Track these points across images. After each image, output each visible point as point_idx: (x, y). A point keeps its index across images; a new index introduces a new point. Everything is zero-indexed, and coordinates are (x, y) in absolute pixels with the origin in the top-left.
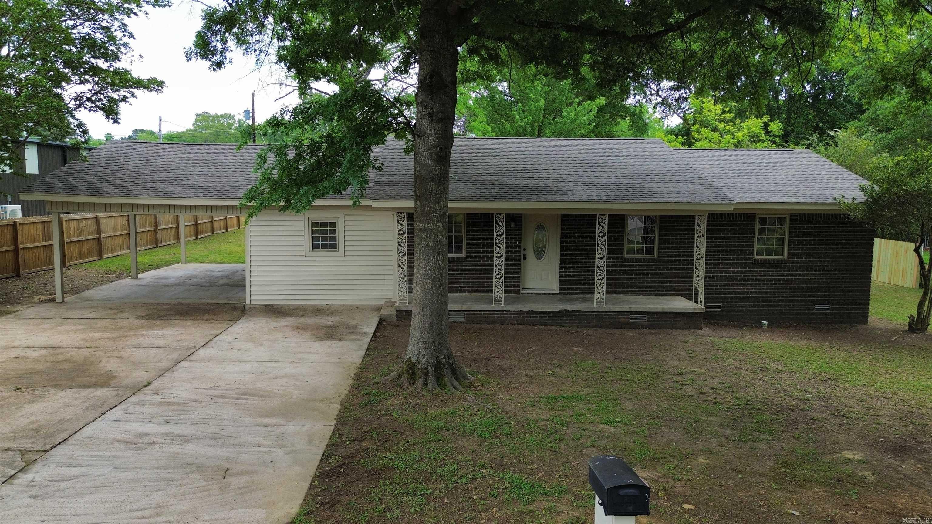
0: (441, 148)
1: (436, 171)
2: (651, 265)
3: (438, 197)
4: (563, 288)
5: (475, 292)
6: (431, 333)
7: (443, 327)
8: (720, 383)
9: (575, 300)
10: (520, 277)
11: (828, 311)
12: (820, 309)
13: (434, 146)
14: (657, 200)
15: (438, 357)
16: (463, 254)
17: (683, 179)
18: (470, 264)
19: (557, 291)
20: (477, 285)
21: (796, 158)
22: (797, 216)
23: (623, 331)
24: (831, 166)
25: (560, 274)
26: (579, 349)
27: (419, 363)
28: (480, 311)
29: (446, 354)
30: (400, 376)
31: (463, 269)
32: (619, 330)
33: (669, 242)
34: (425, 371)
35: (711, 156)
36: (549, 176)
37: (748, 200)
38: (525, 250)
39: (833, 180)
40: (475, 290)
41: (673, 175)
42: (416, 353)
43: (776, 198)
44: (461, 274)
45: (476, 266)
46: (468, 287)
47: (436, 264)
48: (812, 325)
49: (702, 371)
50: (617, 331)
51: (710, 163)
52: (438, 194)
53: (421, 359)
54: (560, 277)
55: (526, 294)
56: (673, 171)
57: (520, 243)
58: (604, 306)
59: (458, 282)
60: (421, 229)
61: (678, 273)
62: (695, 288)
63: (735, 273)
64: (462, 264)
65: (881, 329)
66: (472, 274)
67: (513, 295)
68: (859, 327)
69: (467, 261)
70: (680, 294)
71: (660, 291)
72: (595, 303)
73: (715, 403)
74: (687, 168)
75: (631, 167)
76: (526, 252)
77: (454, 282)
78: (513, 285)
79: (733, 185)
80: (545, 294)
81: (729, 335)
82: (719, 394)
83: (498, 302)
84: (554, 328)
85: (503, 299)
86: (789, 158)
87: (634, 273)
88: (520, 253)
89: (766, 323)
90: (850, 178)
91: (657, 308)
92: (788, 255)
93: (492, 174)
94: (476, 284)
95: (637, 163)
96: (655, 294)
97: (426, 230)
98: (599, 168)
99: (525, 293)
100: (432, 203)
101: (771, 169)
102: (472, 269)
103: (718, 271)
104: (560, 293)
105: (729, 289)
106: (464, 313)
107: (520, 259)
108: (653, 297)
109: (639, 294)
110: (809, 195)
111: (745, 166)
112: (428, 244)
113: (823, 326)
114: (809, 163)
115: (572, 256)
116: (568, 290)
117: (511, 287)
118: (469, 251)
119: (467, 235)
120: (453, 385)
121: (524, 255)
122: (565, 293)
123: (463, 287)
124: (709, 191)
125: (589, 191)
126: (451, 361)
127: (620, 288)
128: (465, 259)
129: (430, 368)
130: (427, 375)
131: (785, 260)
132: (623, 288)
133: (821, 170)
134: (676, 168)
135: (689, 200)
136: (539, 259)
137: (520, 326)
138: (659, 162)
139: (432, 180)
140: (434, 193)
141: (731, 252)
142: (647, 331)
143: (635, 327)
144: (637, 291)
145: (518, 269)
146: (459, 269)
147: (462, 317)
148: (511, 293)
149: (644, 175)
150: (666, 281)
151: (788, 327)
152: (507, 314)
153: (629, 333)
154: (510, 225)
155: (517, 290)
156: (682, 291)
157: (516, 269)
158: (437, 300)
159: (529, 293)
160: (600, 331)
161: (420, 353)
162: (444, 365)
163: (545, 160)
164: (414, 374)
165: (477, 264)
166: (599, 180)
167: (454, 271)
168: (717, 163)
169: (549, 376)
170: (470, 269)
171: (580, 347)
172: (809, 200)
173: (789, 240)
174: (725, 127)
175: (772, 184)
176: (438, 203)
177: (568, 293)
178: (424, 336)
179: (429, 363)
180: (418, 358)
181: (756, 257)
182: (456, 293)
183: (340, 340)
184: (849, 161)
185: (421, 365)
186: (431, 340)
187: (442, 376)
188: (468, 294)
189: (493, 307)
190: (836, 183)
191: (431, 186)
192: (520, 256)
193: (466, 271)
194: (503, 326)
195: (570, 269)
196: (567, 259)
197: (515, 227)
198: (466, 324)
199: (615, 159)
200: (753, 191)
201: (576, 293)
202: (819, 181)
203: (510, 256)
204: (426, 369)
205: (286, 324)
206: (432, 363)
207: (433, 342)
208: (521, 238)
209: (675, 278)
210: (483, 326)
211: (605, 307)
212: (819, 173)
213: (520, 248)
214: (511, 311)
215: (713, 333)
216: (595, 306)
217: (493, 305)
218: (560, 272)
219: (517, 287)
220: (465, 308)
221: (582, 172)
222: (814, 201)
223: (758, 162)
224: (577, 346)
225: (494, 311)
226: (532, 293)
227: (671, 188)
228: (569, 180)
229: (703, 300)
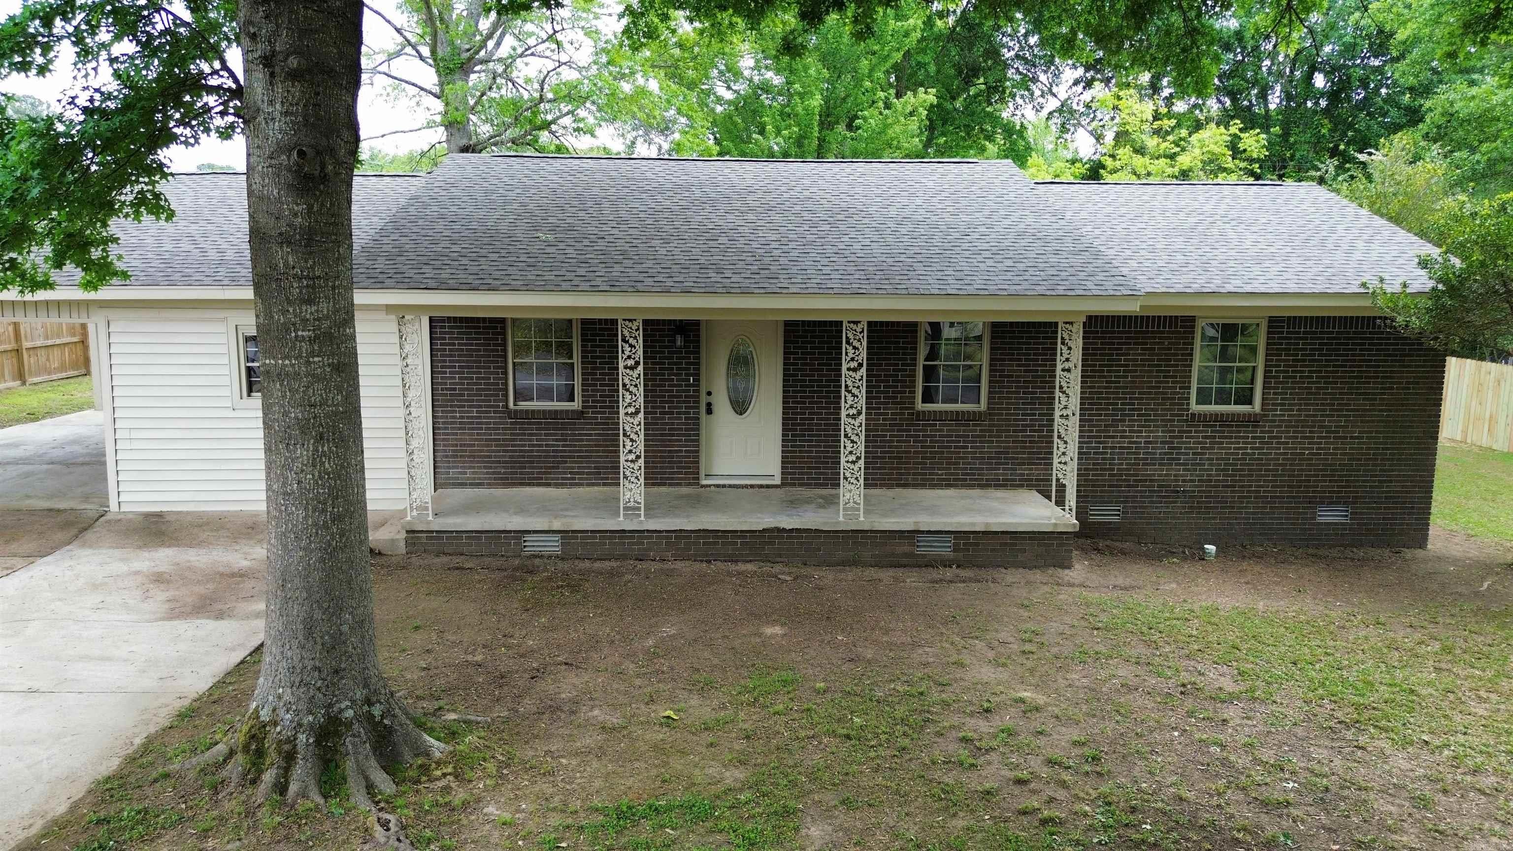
0: (301, 154)
1: (296, 215)
2: (974, 425)
3: (307, 286)
4: (790, 473)
5: (604, 484)
6: (309, 645)
7: (345, 628)
8: (1076, 744)
9: (808, 501)
10: (698, 452)
11: (1342, 520)
12: (1328, 516)
13: (282, 149)
14: (971, 290)
15: (330, 705)
16: (576, 405)
17: (1039, 243)
18: (591, 424)
19: (777, 481)
20: (607, 468)
21: (1288, 200)
22: (1283, 321)
23: (899, 572)
24: (1357, 217)
25: (783, 446)
26: (778, 630)
27: (276, 724)
28: (592, 531)
29: (359, 694)
30: (232, 753)
31: (575, 435)
32: (891, 572)
33: (1012, 376)
34: (286, 747)
35: (1112, 197)
36: (752, 237)
37: (1179, 288)
38: (709, 393)
39: (1360, 245)
40: (602, 479)
41: (1020, 235)
42: (271, 698)
43: (1238, 283)
44: (571, 446)
45: (603, 429)
46: (587, 474)
47: (314, 466)
48: (1310, 551)
49: (1041, 699)
50: (886, 575)
51: (1109, 209)
52: (308, 277)
53: (281, 712)
54: (783, 452)
55: (713, 488)
56: (1022, 226)
57: (698, 380)
58: (862, 519)
59: (566, 462)
60: (268, 372)
61: (1030, 442)
62: (1058, 480)
63: (1150, 443)
64: (575, 424)
65: (1455, 561)
66: (596, 446)
67: (685, 490)
68: (1408, 553)
69: (584, 418)
70: (1035, 486)
71: (993, 480)
72: (841, 512)
73: (1044, 822)
74: (1053, 219)
75: (934, 218)
76: (713, 399)
77: (558, 462)
78: (685, 468)
79: (1150, 256)
80: (752, 486)
81: (1128, 582)
82: (1063, 784)
83: (632, 510)
84: (750, 567)
85: (642, 506)
86: (1274, 200)
87: (937, 442)
88: (698, 402)
89: (1211, 548)
90: (1399, 239)
91: (973, 524)
92: (1263, 405)
93: (631, 231)
94: (604, 468)
95: (950, 209)
96: (982, 486)
97: (279, 375)
98: (866, 221)
99: (710, 486)
100: (289, 302)
101: (1234, 223)
102: (596, 435)
103: (1113, 437)
104: (783, 484)
105: (1137, 475)
106: (557, 537)
107: (698, 413)
108: (976, 492)
109: (949, 486)
110: (1309, 275)
111: (1182, 215)
112: (286, 414)
113: (1335, 552)
114: (1313, 210)
115: (807, 408)
116: (799, 479)
117: (681, 473)
118: (589, 396)
119: (583, 363)
120: (367, 778)
121: (709, 405)
122: (794, 485)
123: (578, 473)
124: (1090, 269)
125: (826, 270)
126: (377, 711)
127: (909, 474)
128: (580, 414)
129: (302, 737)
130: (290, 758)
131: (1256, 415)
132: (914, 474)
133: (1338, 223)
134: (1030, 220)
135: (1040, 289)
136: (741, 414)
137: (679, 565)
138: (996, 206)
139: (285, 240)
140: (295, 276)
141: (1142, 399)
142: (949, 573)
143: (930, 563)
144: (944, 480)
145: (694, 435)
146: (567, 435)
147: (553, 546)
148: (679, 484)
149: (957, 235)
150: (1005, 458)
151: (1260, 557)
152: (652, 537)
153: (912, 579)
154: (674, 341)
155: (694, 479)
156: (1037, 480)
157: (690, 435)
158: (322, 560)
159: (718, 486)
160: (850, 575)
161: (280, 697)
162: (349, 724)
163: (757, 204)
164: (260, 753)
165: (607, 424)
166: (857, 246)
167: (557, 440)
168: (1123, 210)
169: (661, 725)
170: (591, 435)
171: (783, 625)
172: (1308, 288)
173: (1266, 372)
174: (1158, 145)
175: (1233, 253)
176: (310, 302)
177: (801, 485)
178: (289, 654)
179: (300, 725)
180: (274, 710)
181: (1195, 407)
182: (563, 485)
184: (1395, 206)
185: (278, 729)
186: (310, 664)
187: (338, 757)
188: (588, 489)
189: (621, 523)
190: (1368, 251)
191: (284, 257)
192: (698, 408)
193: (582, 440)
194: (640, 566)
195: (804, 435)
196: (797, 414)
197: (685, 347)
198: (563, 559)
199: (905, 201)
200: (1191, 267)
201: (816, 484)
202: (1331, 246)
203: (676, 408)
204: (292, 740)
206: (311, 726)
207: (315, 668)
208: (698, 369)
209: (1024, 453)
210: (597, 565)
211: (863, 521)
212: (1333, 230)
213: (698, 391)
214: (660, 532)
215: (1095, 578)
216: (841, 519)
217: (621, 519)
218: (783, 441)
219: (693, 473)
220: (557, 525)
221: (827, 227)
222: (1318, 289)
223: (1208, 207)
224: (774, 623)
225: (624, 531)
226: (724, 486)
227: (1009, 263)
228: (792, 245)
229: (1073, 504)
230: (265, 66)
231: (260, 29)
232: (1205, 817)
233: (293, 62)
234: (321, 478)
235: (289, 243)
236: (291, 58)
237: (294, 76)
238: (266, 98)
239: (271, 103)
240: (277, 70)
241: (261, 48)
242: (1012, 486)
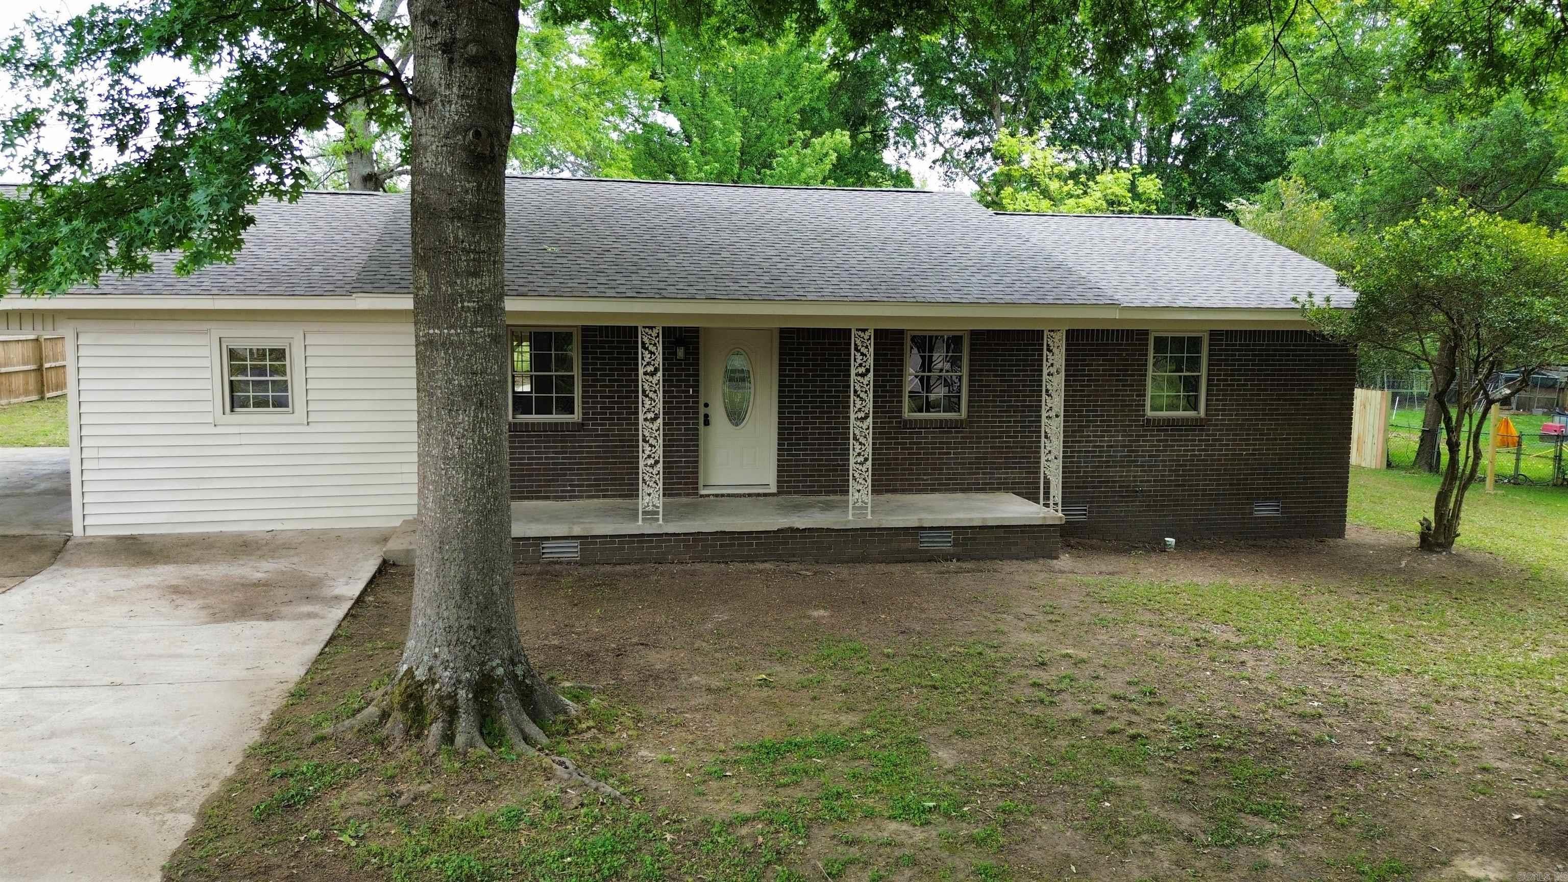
0: (477, 134)
1: (467, 192)
2: (956, 432)
3: (474, 260)
4: (786, 482)
5: (604, 496)
6: (465, 605)
7: (496, 589)
8: (1129, 683)
9: (810, 506)
10: (697, 462)
11: (1274, 514)
12: (1264, 511)
13: (457, 129)
14: (971, 299)
15: (483, 664)
16: (576, 417)
17: (1015, 261)
18: (591, 436)
19: (773, 489)
20: (607, 479)
21: (1203, 232)
22: (1222, 335)
23: (907, 566)
24: (1266, 248)
25: (779, 455)
26: (822, 612)
27: (434, 682)
28: (611, 536)
29: (506, 653)
30: (385, 715)
31: (574, 447)
32: (899, 567)
33: (989, 386)
34: (448, 702)
35: (1054, 226)
36: (752, 252)
37: (1137, 303)
38: (706, 405)
39: (1276, 269)
40: (602, 491)
41: (996, 254)
42: (426, 658)
43: (1186, 299)
44: (570, 458)
45: (603, 441)
46: (588, 486)
48: (1250, 542)
49: (1084, 655)
50: (897, 569)
51: (1056, 237)
52: (474, 251)
53: (439, 670)
54: (779, 460)
55: (712, 498)
56: (994, 246)
57: (697, 392)
58: (869, 517)
59: (565, 475)
60: (431, 342)
61: (1007, 447)
62: (1045, 477)
63: (1111, 446)
64: (574, 436)
65: (1372, 547)
66: (596, 458)
67: (684, 500)
68: (1331, 542)
69: (584, 430)
70: (1012, 489)
71: (974, 484)
72: (850, 512)
73: (1134, 737)
74: (1019, 241)
75: (914, 239)
76: (711, 411)
77: (558, 475)
78: (683, 478)
79: (1103, 276)
80: (750, 495)
81: (1111, 568)
82: (1134, 712)
83: (651, 515)
84: (767, 566)
85: (661, 510)
86: (1193, 231)
87: (923, 448)
88: (698, 413)
89: (1171, 541)
90: (1305, 266)
91: (971, 520)
92: (1207, 410)
94: (604, 480)
95: (924, 231)
96: (963, 490)
97: (443, 344)
98: (852, 240)
99: (708, 496)
100: (457, 275)
101: (1166, 250)
102: (596, 447)
103: (1079, 442)
104: (779, 493)
105: (1101, 477)
106: (576, 543)
107: (698, 424)
108: (959, 495)
109: (933, 491)
110: (1242, 294)
111: (1119, 243)
113: (1270, 543)
114: (1228, 240)
115: (802, 418)
116: (795, 487)
117: (680, 483)
118: (590, 408)
119: (583, 375)
120: (522, 731)
121: (706, 416)
122: (790, 493)
123: (578, 486)
124: (1068, 282)
125: (835, 281)
126: (519, 671)
127: (897, 480)
128: (581, 426)
129: (462, 693)
130: (452, 713)
131: (1201, 419)
132: (902, 480)
133: (1252, 252)
134: (1000, 241)
135: (1032, 299)
136: (737, 425)
137: (698, 566)
138: (965, 230)
139: (456, 215)
140: (463, 250)
141: (1104, 406)
142: (954, 565)
143: (930, 558)
144: (929, 485)
145: (694, 445)
146: (566, 447)
147: (572, 552)
148: (679, 495)
149: (940, 254)
150: (985, 463)
151: (1211, 549)
152: (670, 541)
153: (921, 572)
154: (675, 353)
155: (693, 489)
156: (1013, 483)
157: (689, 446)
158: (478, 522)
159: (717, 496)
160: (863, 570)
161: (436, 656)
162: (501, 683)
163: (744, 223)
164: (420, 710)
165: (608, 435)
166: (853, 261)
167: (556, 453)
168: (1067, 238)
169: (760, 686)
170: (591, 447)
171: (825, 608)
172: (1244, 304)
173: (1209, 380)
174: (1061, 187)
175: (1172, 274)
176: (476, 274)
177: (795, 493)
178: (446, 614)
179: (459, 682)
180: (430, 669)
181: (1150, 413)
182: (563, 498)
183: (269, 617)
184: (1295, 236)
185: (437, 686)
186: (465, 623)
187: (493, 712)
188: (588, 501)
189: (640, 527)
190: (1284, 275)
191: (454, 231)
192: (697, 418)
193: (582, 452)
194: (661, 568)
195: (799, 444)
196: (793, 423)
197: (686, 359)
198: (582, 565)
199: (880, 224)
200: (1142, 286)
201: (810, 492)
202: (1252, 270)
203: (676, 419)
204: (453, 696)
205: (151, 580)
206: (469, 681)
207: (471, 627)
208: (698, 381)
209: (1001, 458)
210: (618, 568)
211: (871, 520)
212: (1249, 257)
213: (697, 402)
214: (679, 535)
215: (1080, 565)
216: (850, 518)
217: (640, 523)
218: (779, 450)
219: (692, 483)
220: (577, 531)
221: (818, 245)
222: (1253, 304)
223: (1140, 236)
224: (816, 607)
225: (643, 535)
226: (723, 495)
227: (995, 277)
228: (793, 259)
229: (1059, 500)
230: (444, 52)
231: (441, 18)
232: (1260, 728)
233: (472, 49)
234: (480, 443)
235: (460, 218)
236: (470, 46)
237: (472, 62)
238: (443, 82)
239: (448, 86)
240: (457, 56)
241: (441, 36)
242: (991, 489)
